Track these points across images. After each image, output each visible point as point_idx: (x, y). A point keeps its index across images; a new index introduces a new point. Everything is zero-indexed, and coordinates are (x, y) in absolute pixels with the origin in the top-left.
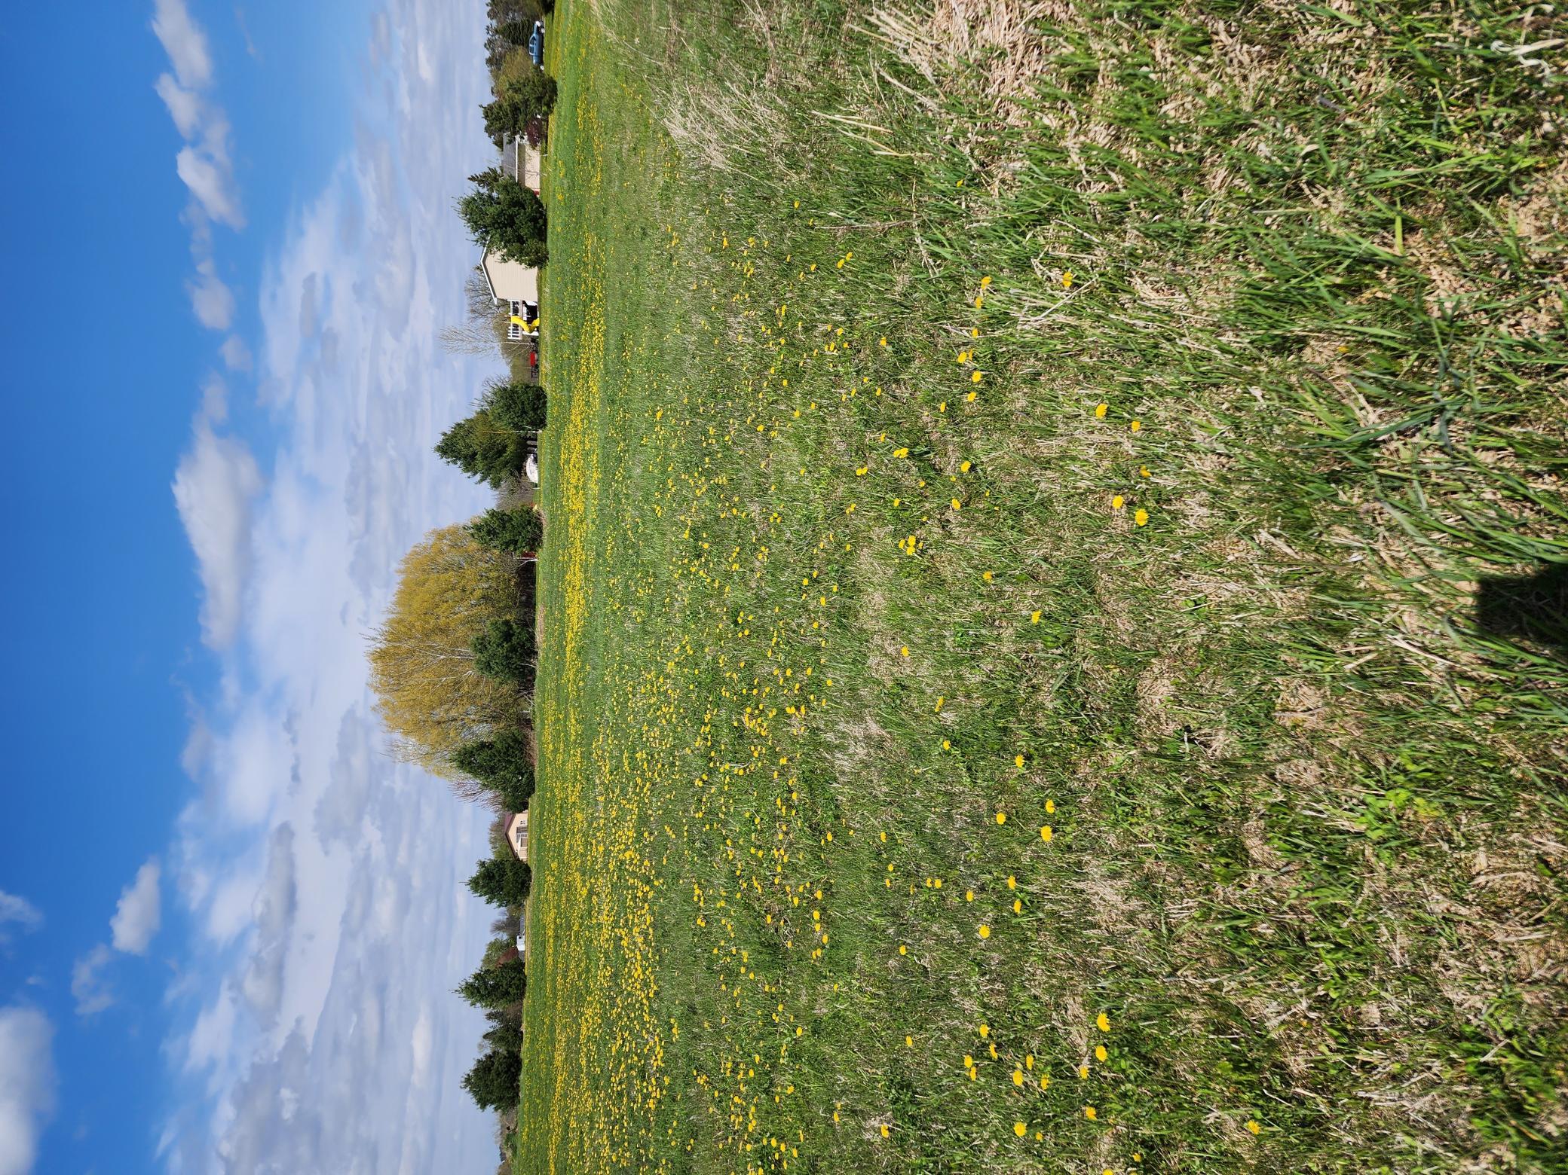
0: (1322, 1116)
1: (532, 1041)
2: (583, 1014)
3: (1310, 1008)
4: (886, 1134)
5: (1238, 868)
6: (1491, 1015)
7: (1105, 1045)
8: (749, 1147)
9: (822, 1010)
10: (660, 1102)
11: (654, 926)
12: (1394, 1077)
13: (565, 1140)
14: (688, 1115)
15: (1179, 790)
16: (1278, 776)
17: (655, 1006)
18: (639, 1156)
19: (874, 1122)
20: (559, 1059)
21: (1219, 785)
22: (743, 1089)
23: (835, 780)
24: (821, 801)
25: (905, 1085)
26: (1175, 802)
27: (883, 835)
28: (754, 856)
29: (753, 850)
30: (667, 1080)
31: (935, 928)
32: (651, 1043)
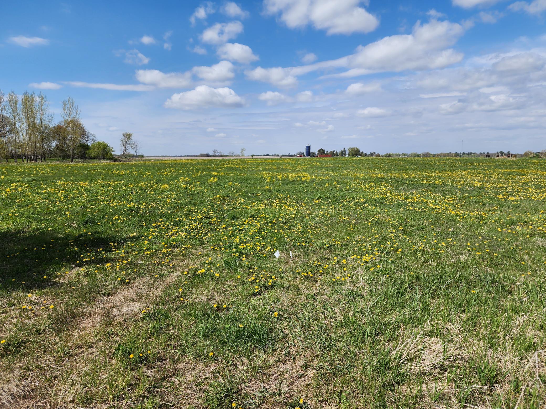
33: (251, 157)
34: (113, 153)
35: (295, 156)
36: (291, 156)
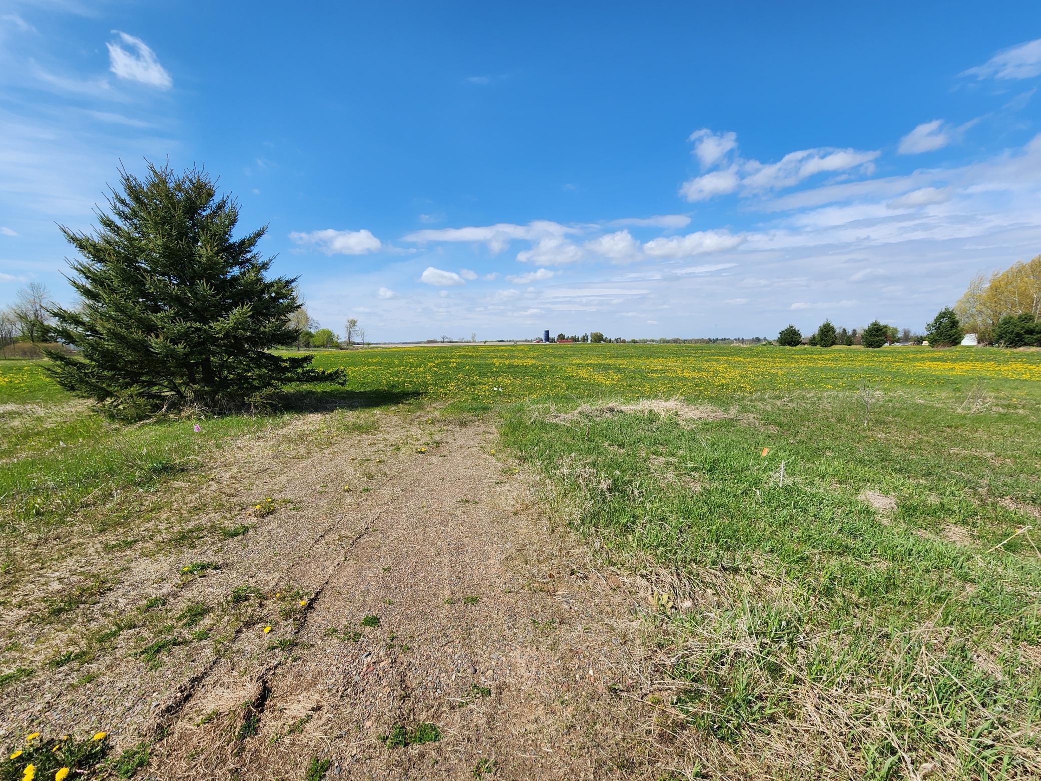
33: (483, 344)
34: (339, 341)
35: (532, 341)
36: (528, 341)
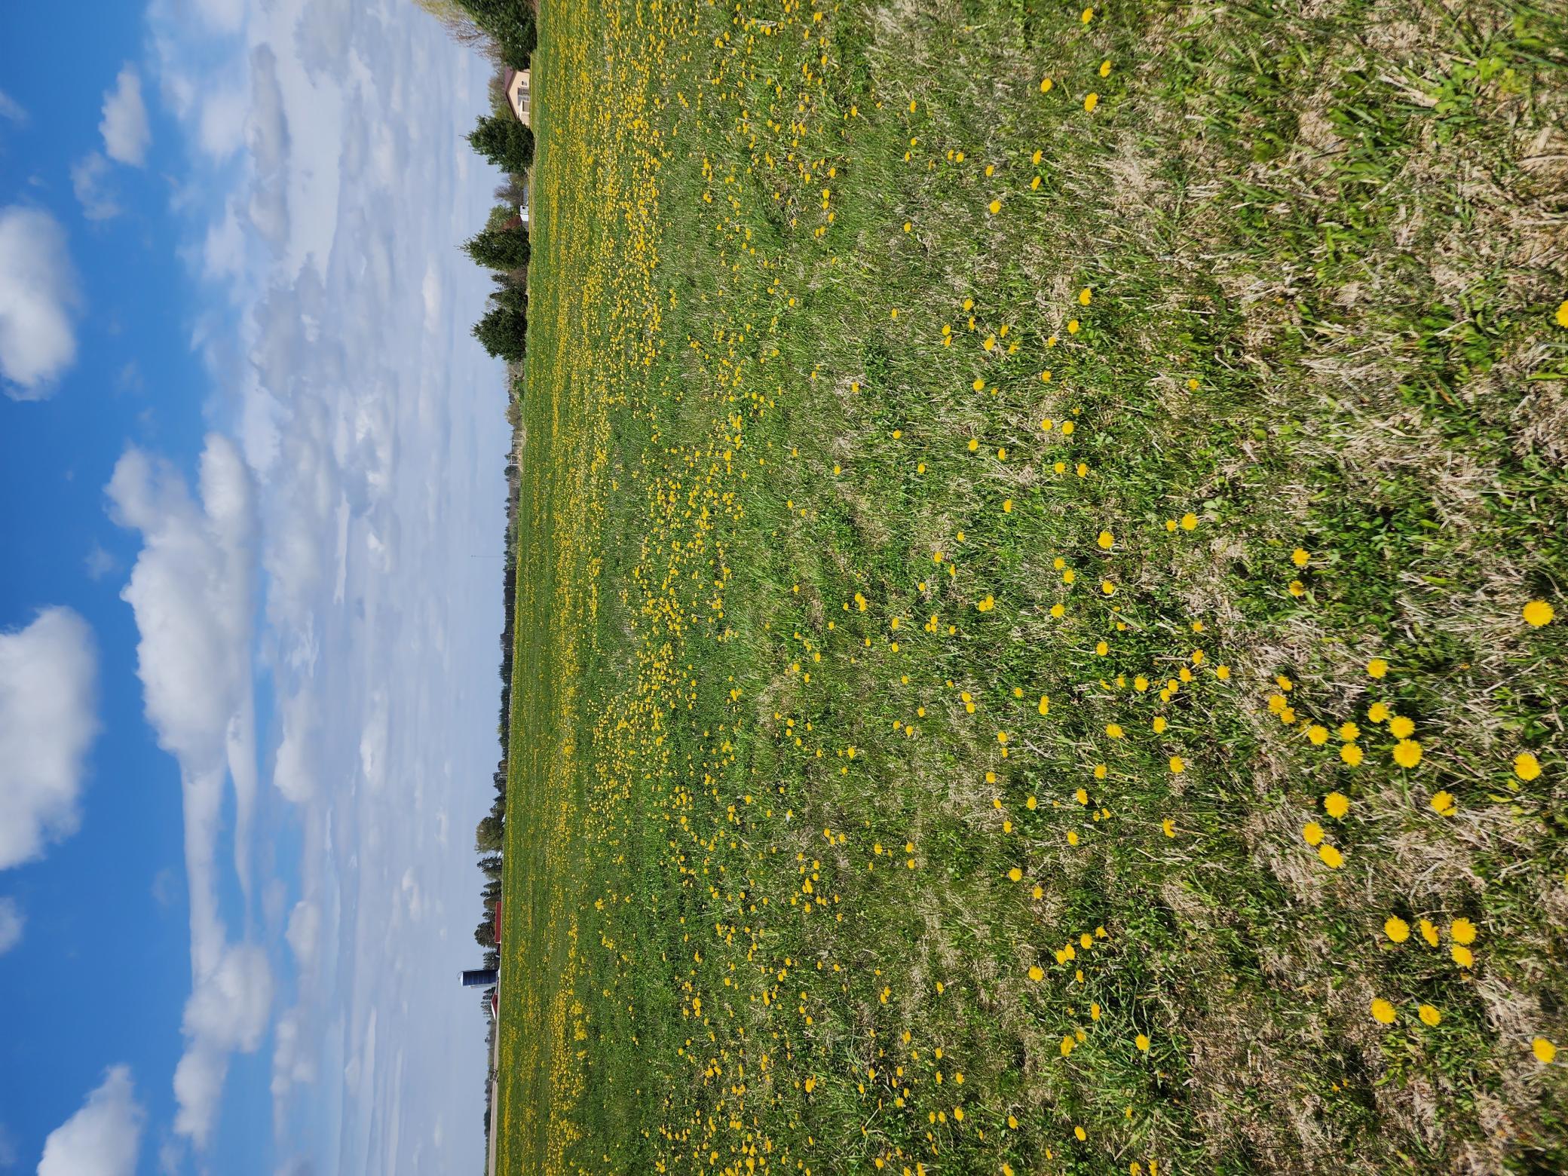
0: (1258, 380)
1: (536, 305)
2: (585, 283)
3: (1291, 286)
4: (855, 390)
5: (1281, 144)
6: (1467, 295)
7: (1080, 320)
8: (732, 399)
9: (816, 285)
10: (655, 360)
11: (659, 199)
12: (1342, 350)
13: (567, 387)
14: (680, 373)
15: (1253, 54)
16: (1369, 40)
17: (655, 277)
18: (633, 404)
19: (847, 381)
20: (562, 321)
21: (1301, 50)
22: (732, 353)
23: (872, 42)
24: (852, 68)
25: (882, 352)
26: (1247, 68)
27: (912, 107)
28: (769, 130)
29: (770, 123)
30: (662, 343)
31: (946, 207)
32: (650, 309)
36: (492, 1033)
